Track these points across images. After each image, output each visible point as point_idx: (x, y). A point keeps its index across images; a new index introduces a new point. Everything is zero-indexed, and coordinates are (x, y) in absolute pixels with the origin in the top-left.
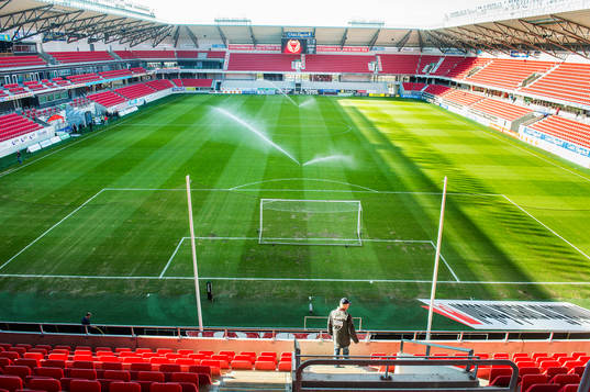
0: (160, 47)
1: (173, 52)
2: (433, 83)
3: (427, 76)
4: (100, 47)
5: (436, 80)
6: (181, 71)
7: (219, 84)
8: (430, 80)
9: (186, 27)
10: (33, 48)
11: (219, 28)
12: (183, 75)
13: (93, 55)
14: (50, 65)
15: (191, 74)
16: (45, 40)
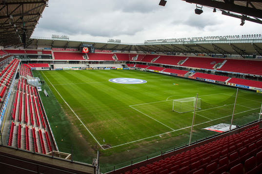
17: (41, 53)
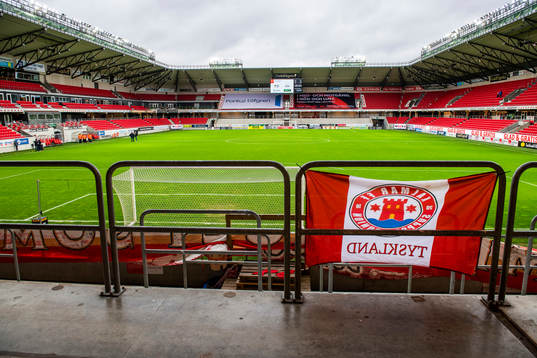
0: (161, 91)
1: (174, 96)
2: (416, 116)
3: (410, 110)
4: (104, 85)
5: (419, 113)
6: (180, 111)
7: (213, 122)
8: (413, 113)
9: (186, 71)
10: (36, 77)
11: (214, 71)
12: (181, 114)
13: (96, 91)
14: (50, 93)
15: (188, 114)
16: (49, 72)
17: (202, 98)
